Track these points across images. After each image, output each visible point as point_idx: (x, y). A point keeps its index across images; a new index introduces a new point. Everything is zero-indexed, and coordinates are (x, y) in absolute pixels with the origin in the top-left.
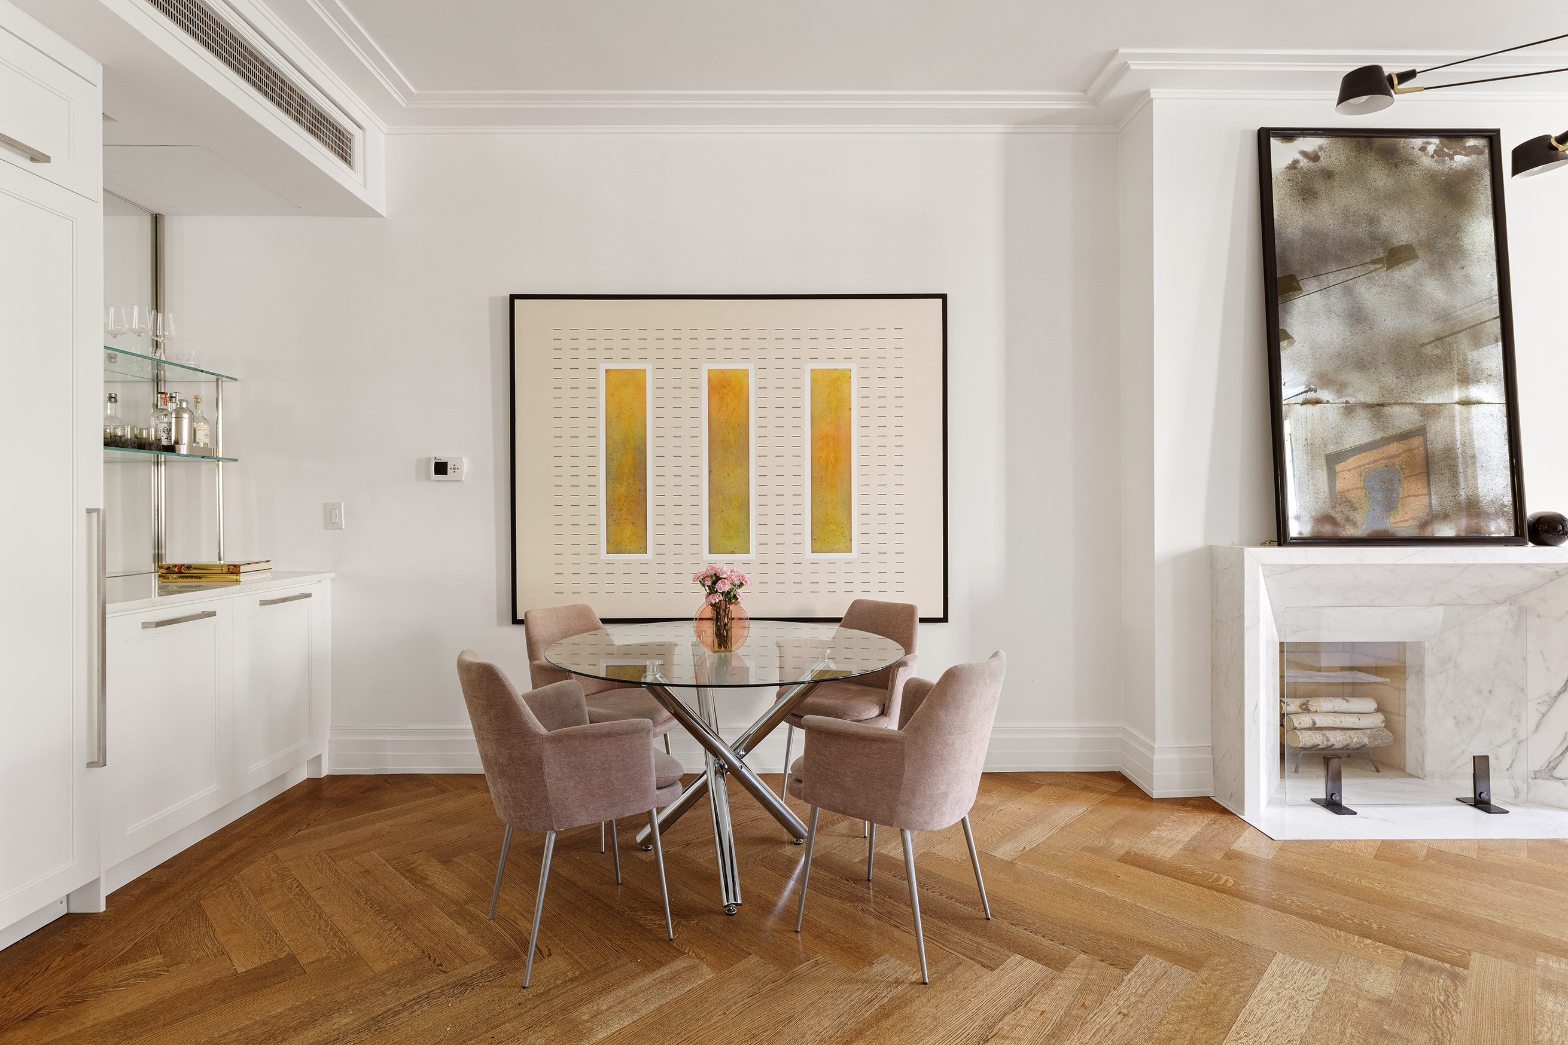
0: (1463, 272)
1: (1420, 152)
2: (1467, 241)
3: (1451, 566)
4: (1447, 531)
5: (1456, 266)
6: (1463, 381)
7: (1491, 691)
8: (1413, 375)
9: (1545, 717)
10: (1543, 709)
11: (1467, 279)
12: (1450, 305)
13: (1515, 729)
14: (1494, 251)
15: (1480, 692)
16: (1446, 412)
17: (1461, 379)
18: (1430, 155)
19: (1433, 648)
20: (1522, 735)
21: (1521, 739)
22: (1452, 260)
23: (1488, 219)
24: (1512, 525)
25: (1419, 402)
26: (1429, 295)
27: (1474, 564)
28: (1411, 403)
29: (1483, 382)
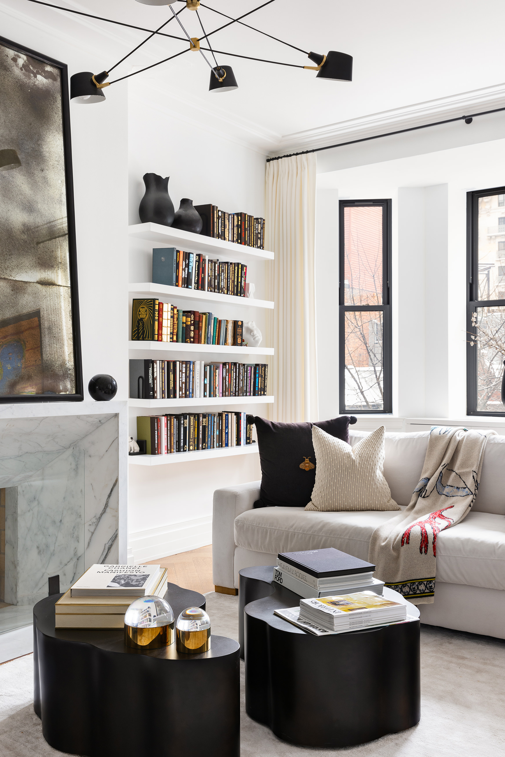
0: (43, 174)
1: (12, 62)
2: (45, 149)
3: (31, 419)
4: (30, 390)
5: (38, 168)
6: (42, 265)
7: (61, 521)
8: (6, 254)
9: (94, 534)
10: (92, 529)
11: (45, 180)
12: (33, 199)
13: (76, 548)
14: (64, 163)
15: (54, 522)
16: (30, 289)
17: (40, 263)
18: (20, 67)
19: (23, 491)
20: (79, 554)
21: (79, 555)
22: (35, 162)
23: (60, 135)
24: (74, 385)
25: (11, 278)
26: (18, 188)
27: (47, 417)
28: (5, 279)
29: (56, 268)
